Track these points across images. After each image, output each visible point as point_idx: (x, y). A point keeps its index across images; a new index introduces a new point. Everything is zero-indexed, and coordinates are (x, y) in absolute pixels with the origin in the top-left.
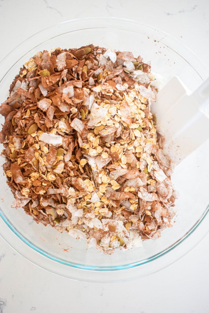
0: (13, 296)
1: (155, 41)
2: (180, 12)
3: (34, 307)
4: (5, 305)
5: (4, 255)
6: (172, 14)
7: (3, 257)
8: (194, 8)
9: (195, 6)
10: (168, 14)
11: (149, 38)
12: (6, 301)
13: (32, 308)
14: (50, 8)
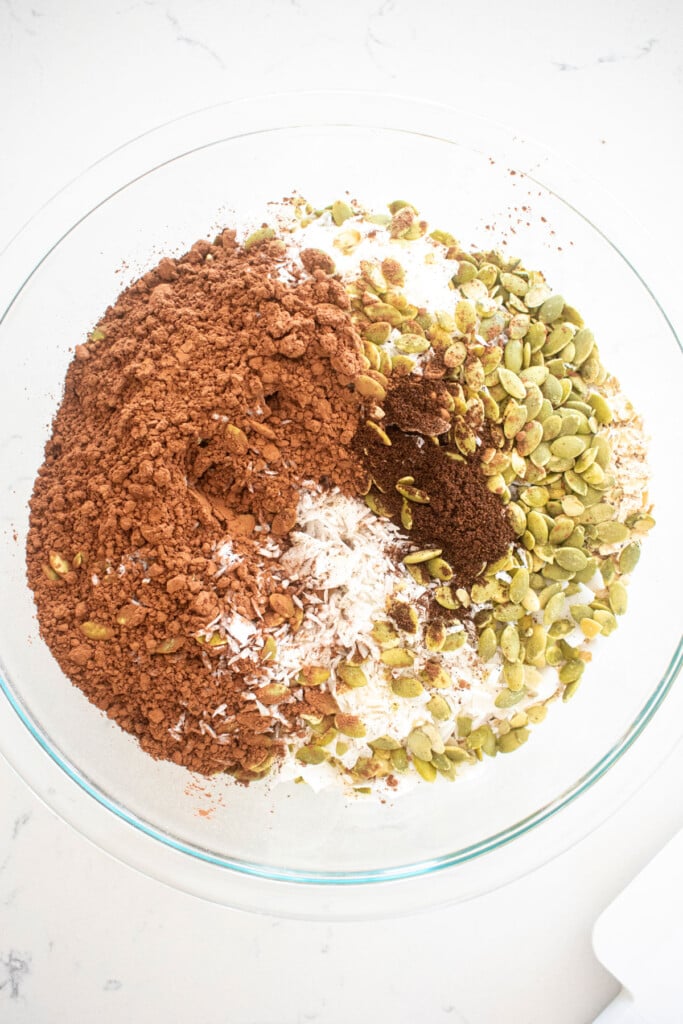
0: (51, 944)
1: (513, 173)
2: (601, 61)
3: (115, 982)
4: (27, 971)
5: (28, 819)
6: (575, 68)
7: (24, 822)
8: (646, 49)
9: (651, 42)
10: (564, 68)
11: (493, 163)
12: (30, 960)
13: (110, 982)
14: (188, 41)
